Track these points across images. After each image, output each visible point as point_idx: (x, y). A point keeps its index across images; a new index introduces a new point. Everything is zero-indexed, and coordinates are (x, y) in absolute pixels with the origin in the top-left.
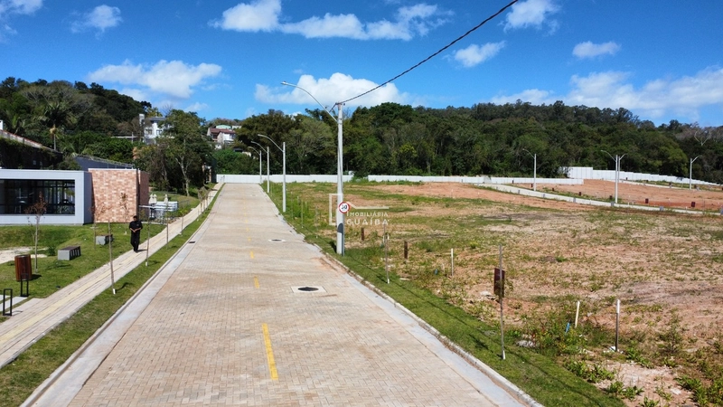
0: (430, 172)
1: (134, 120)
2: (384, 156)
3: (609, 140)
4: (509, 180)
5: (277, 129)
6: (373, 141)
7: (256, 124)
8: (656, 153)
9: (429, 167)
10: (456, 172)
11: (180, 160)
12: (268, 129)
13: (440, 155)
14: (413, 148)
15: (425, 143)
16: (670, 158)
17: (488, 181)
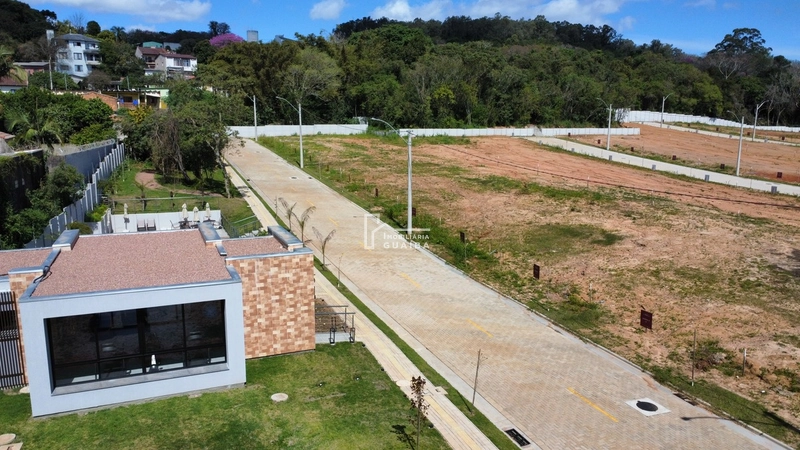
0: (470, 122)
1: (41, 39)
2: (412, 101)
3: (641, 74)
4: (564, 131)
5: (267, 63)
6: (390, 79)
7: (238, 56)
8: (690, 89)
9: (469, 116)
10: (501, 123)
12: (255, 63)
13: (481, 100)
14: (450, 92)
15: (466, 87)
16: (706, 96)
17: (538, 133)
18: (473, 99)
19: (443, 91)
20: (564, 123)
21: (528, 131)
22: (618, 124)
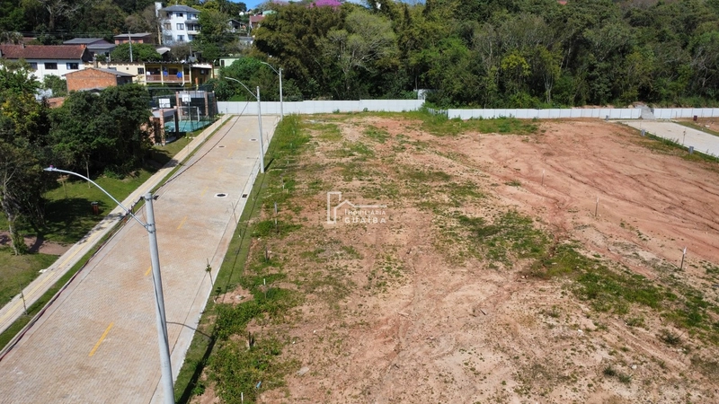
0: (550, 101)
1: (147, 12)
2: (475, 72)
4: (688, 112)
5: (310, 29)
6: (457, 44)
7: (279, 23)
9: (548, 92)
10: (594, 101)
12: (297, 30)
13: (567, 70)
14: (523, 60)
15: (545, 54)
17: (647, 114)
18: (556, 70)
19: (513, 59)
20: (690, 100)
21: (632, 112)
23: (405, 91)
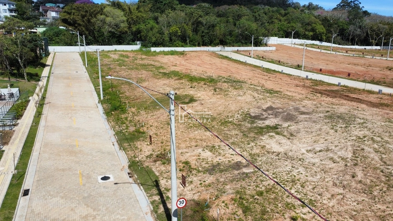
0: (189, 44)
2: (160, 34)
4: (236, 49)
5: (88, 14)
6: (152, 23)
7: (73, 11)
8: (310, 28)
9: (188, 41)
10: (204, 44)
11: (17, 56)
12: (82, 15)
13: (194, 33)
14: (178, 29)
15: (185, 26)
16: (317, 31)
17: (223, 49)
18: (190, 32)
19: (174, 28)
20: (237, 44)
21: (217, 49)
22: (266, 45)
23: (132, 42)
